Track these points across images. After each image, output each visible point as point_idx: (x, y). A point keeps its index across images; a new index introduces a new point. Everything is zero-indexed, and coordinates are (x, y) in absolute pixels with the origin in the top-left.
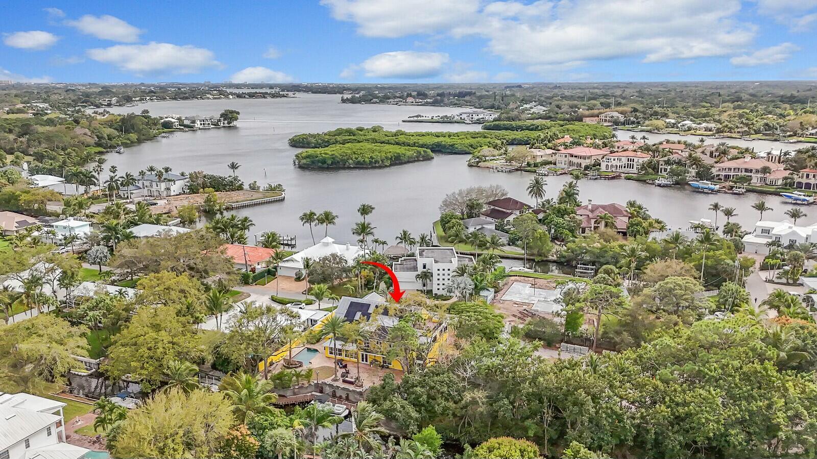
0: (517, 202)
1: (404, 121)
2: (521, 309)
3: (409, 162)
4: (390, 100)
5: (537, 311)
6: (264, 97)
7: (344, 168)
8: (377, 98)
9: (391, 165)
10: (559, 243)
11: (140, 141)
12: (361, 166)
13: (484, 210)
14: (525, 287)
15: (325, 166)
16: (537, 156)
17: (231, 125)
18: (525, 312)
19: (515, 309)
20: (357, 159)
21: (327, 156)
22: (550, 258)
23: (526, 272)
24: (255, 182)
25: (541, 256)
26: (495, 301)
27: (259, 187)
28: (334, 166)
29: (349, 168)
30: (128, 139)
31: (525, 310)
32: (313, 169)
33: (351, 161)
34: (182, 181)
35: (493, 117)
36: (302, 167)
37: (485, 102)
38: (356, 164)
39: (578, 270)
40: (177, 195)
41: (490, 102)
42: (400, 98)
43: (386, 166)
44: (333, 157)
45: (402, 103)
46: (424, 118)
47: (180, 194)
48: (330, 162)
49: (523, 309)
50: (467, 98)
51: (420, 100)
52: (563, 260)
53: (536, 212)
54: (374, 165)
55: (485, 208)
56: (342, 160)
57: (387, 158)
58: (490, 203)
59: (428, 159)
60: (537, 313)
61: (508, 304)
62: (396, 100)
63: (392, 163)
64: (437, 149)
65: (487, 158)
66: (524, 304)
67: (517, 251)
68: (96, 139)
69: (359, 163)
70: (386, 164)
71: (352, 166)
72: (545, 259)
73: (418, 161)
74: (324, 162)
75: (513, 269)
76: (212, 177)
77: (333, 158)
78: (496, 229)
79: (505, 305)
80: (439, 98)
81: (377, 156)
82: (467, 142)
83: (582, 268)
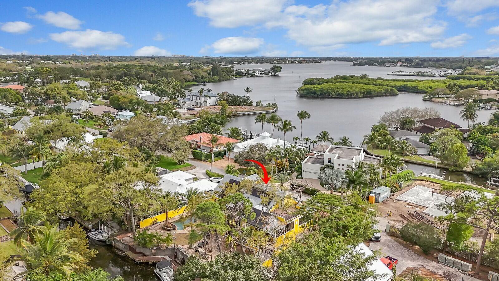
0: (446, 121)
1: (389, 75)
2: (412, 210)
3: (377, 96)
4: (385, 64)
5: (429, 215)
6: (307, 63)
7: (328, 98)
8: (377, 62)
9: (363, 97)
10: (479, 158)
11: (219, 81)
12: (340, 96)
13: (416, 126)
14: (425, 190)
15: (316, 96)
16: (482, 94)
17: (276, 75)
18: (415, 214)
19: (406, 209)
20: (338, 91)
21: (318, 89)
22: (466, 169)
23: (435, 179)
24: (260, 101)
25: (456, 166)
26: (389, 199)
27: (262, 105)
28: (322, 96)
29: (332, 98)
30: (213, 79)
31: (415, 212)
32: (308, 98)
33: (333, 93)
34: (215, 97)
35: (457, 72)
36: (302, 96)
37: (454, 65)
38: (337, 96)
39: (489, 182)
40: (211, 106)
41: (459, 64)
42: (393, 62)
43: (360, 98)
44: (322, 90)
45: (394, 66)
46: (404, 73)
47: (213, 105)
48: (319, 93)
49: (414, 210)
50: (441, 63)
51: (407, 64)
52: (478, 172)
53: (464, 131)
54: (350, 97)
55: (417, 125)
56: (328, 92)
57: (361, 92)
58: (421, 121)
59: (393, 94)
60: (427, 217)
61: (401, 204)
62: (389, 64)
63: (364, 96)
64: (403, 89)
65: (440, 96)
66: (417, 206)
67: (435, 160)
68: (194, 77)
69: (339, 94)
70: (359, 96)
71: (334, 97)
72: (459, 169)
73: (386, 96)
74: (315, 93)
75: (424, 174)
76: (233, 96)
77: (320, 91)
78: (421, 141)
79: (398, 205)
80: (420, 62)
81: (353, 90)
82: (428, 85)
83: (494, 181)
